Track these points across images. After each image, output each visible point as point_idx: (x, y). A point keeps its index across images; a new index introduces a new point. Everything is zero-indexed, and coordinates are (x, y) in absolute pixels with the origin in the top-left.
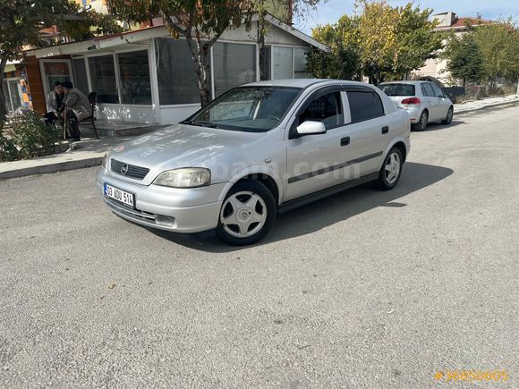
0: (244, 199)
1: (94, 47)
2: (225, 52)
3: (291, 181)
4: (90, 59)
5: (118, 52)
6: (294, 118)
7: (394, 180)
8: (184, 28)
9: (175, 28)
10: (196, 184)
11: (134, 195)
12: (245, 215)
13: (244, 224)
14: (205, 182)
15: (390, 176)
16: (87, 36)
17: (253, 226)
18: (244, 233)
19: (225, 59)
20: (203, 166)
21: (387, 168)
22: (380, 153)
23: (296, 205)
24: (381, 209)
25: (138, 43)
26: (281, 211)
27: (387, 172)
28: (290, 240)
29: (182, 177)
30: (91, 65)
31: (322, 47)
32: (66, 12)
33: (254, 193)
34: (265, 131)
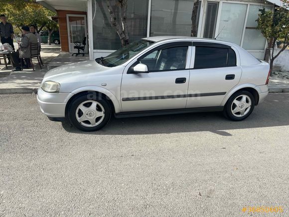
3: (124, 100)
6: (136, 60)
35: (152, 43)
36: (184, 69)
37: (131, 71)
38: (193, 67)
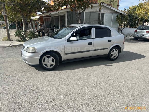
0: (49, 57)
1: (50, 14)
2: (90, 15)
3: (66, 54)
5: (60, 15)
6: (70, 35)
7: (115, 57)
9: (72, 8)
10: (33, 52)
12: (49, 62)
13: (49, 64)
14: (35, 51)
15: (113, 56)
16: (52, 11)
17: (51, 65)
18: (49, 67)
19: (90, 17)
20: (35, 47)
21: (112, 53)
22: (107, 48)
24: (103, 66)
25: (63, 12)
26: (63, 62)
28: (62, 71)
33: (52, 56)
37: (68, 40)
38: (94, 38)
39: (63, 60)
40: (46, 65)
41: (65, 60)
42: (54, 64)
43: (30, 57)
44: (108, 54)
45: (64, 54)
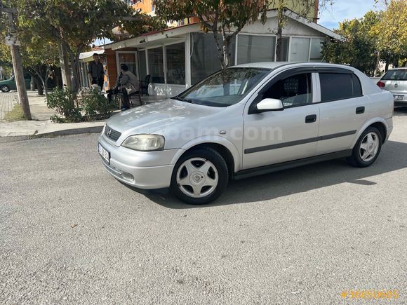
0: (198, 164)
1: (144, 41)
2: (250, 43)
3: (247, 151)
4: (148, 50)
5: (166, 44)
6: (256, 95)
7: (371, 158)
8: (212, 24)
9: (206, 25)
10: (152, 148)
11: (109, 153)
12: (198, 179)
13: (197, 186)
14: (159, 147)
15: (366, 154)
17: (205, 189)
18: (197, 194)
19: (250, 48)
20: (160, 133)
21: (362, 146)
22: (354, 132)
23: (253, 174)
24: (347, 184)
25: (178, 37)
26: (236, 178)
27: (363, 151)
29: (145, 141)
30: (149, 55)
31: (337, 37)
32: (125, 15)
33: (207, 159)
34: (226, 105)
35: (269, 70)
36: (311, 103)
37: (253, 110)
38: (320, 101)
39: (236, 169)
40: (189, 188)
41: (241, 172)
42: (213, 183)
43: (143, 164)
44: (352, 147)
45: (242, 152)
